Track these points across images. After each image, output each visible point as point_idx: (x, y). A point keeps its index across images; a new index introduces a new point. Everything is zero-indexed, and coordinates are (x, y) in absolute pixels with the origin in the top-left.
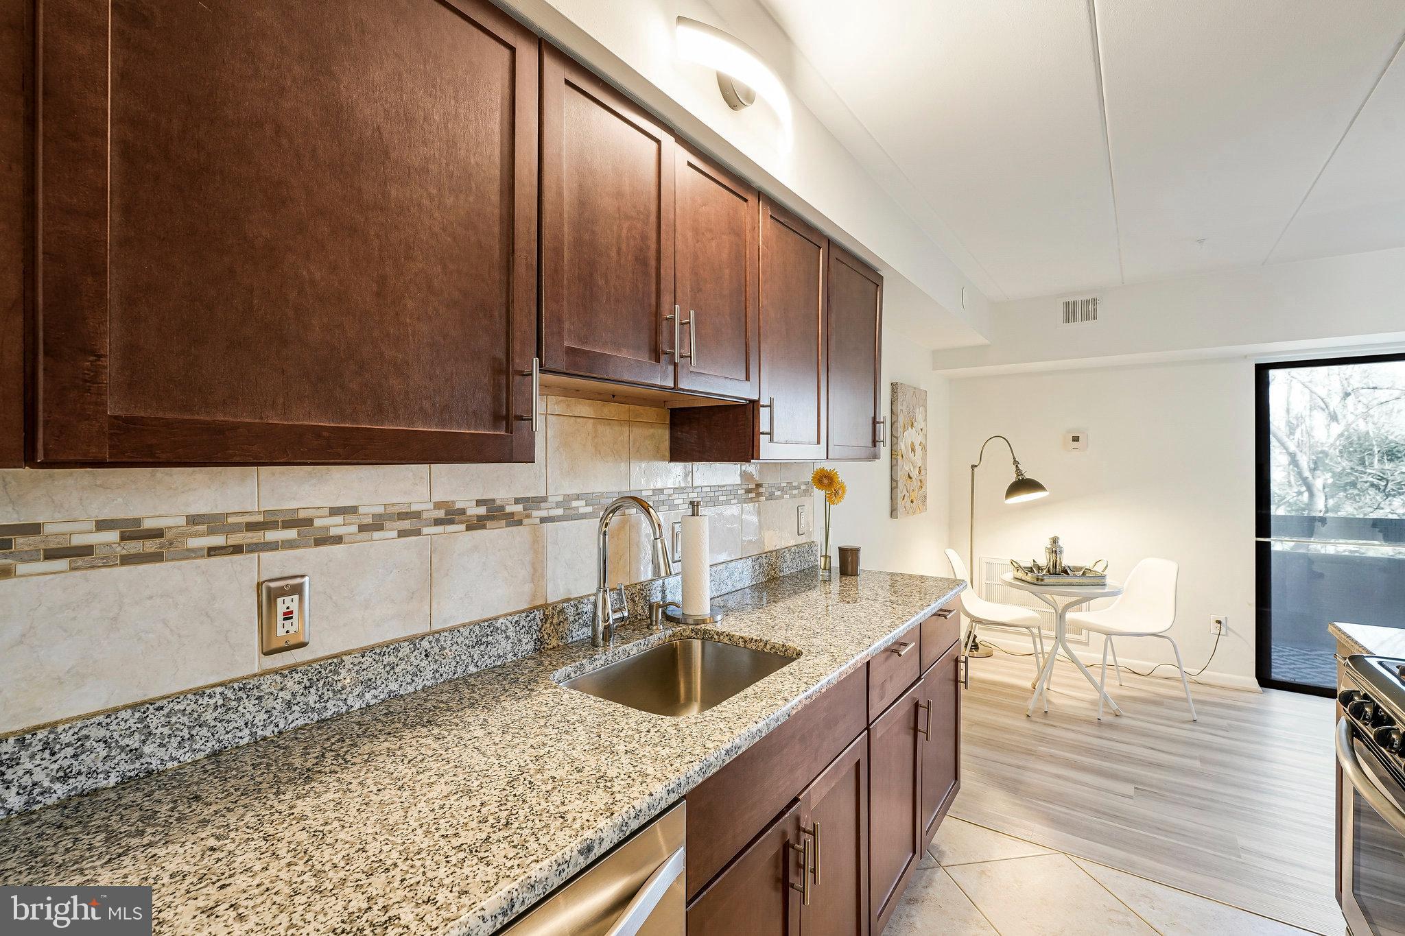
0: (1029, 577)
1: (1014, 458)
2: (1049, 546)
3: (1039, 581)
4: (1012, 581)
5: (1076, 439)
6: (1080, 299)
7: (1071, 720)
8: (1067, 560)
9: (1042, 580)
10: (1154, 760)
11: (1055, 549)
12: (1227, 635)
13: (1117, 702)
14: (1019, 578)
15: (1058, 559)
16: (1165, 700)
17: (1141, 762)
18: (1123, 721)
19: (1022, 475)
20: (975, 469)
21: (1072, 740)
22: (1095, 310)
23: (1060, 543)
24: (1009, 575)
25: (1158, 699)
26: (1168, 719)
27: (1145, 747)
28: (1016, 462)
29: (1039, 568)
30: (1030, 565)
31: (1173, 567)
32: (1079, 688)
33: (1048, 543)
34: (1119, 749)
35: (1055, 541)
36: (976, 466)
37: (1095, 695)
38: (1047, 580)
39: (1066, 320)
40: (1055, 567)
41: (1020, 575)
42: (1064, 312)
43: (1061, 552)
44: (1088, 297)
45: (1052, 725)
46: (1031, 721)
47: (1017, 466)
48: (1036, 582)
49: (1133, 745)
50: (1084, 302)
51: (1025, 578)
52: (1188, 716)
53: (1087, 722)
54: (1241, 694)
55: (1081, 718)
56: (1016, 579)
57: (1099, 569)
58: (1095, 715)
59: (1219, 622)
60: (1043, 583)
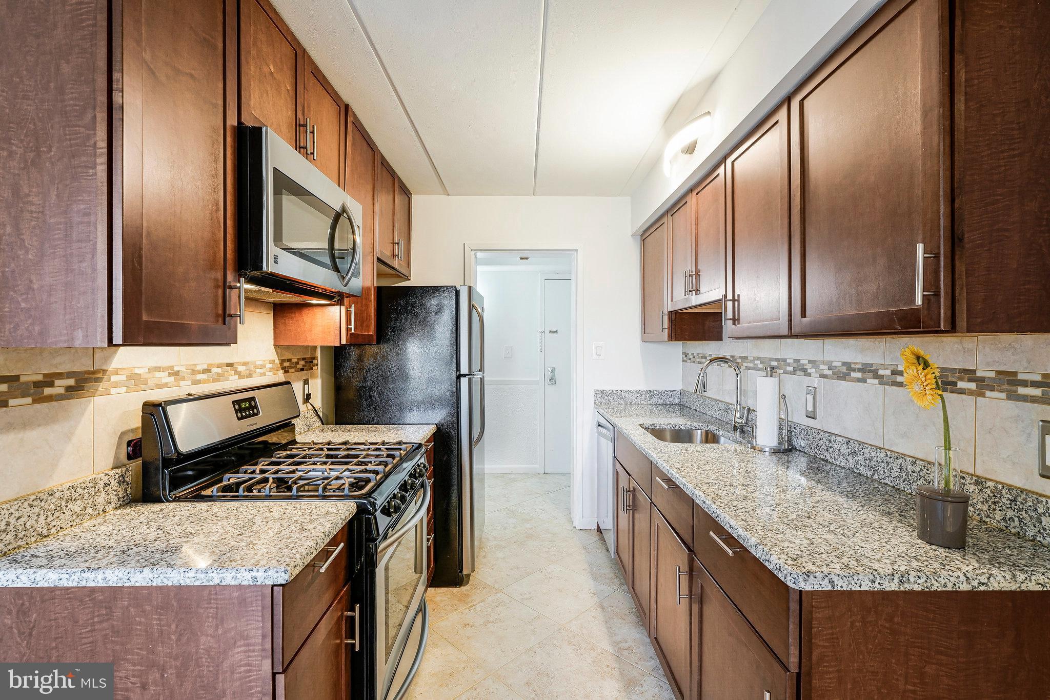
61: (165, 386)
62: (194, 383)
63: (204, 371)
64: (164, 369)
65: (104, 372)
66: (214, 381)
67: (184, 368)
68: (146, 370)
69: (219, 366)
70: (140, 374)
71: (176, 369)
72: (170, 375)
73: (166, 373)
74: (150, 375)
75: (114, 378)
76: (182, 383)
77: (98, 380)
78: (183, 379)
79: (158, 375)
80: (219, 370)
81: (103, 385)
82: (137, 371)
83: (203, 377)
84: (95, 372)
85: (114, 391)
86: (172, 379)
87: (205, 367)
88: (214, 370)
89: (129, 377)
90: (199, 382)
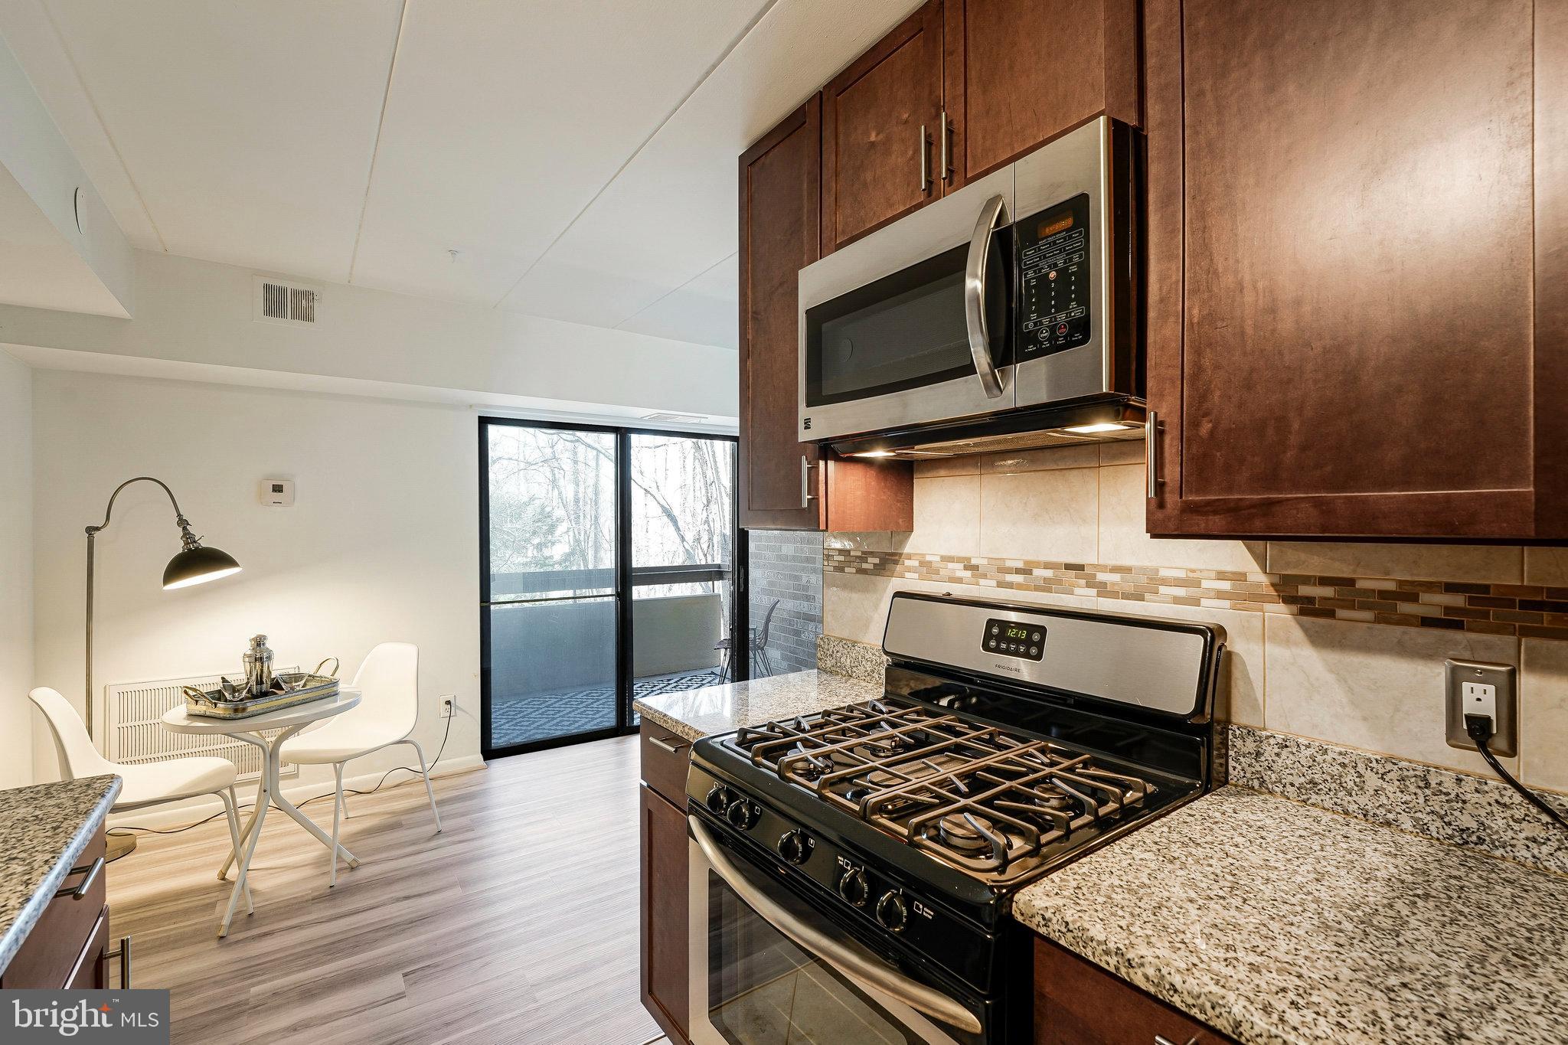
0: (221, 709)
1: (179, 515)
2: (249, 652)
3: (238, 712)
4: (185, 723)
5: (278, 489)
6: (289, 286)
7: (293, 908)
8: (278, 668)
9: (244, 710)
10: (414, 915)
11: (259, 652)
12: (455, 715)
13: (349, 845)
14: (202, 713)
15: (265, 670)
16: (402, 818)
17: (398, 928)
18: (363, 873)
19: (195, 542)
20: (97, 535)
21: (301, 944)
22: (312, 308)
23: (269, 644)
24: (178, 714)
25: (394, 819)
26: (414, 843)
27: (398, 900)
28: (183, 523)
29: (234, 690)
30: (219, 686)
31: (411, 650)
32: (292, 847)
33: (247, 648)
34: (364, 923)
35: (259, 642)
36: (97, 529)
37: (317, 850)
38: (252, 707)
39: (268, 312)
40: (260, 682)
41: (202, 708)
42: (266, 300)
43: (269, 658)
44: (301, 287)
45: (265, 935)
46: (230, 945)
47: (185, 529)
48: (233, 715)
49: (384, 904)
50: (295, 293)
51: (211, 711)
52: (431, 829)
53: (318, 899)
54: (471, 777)
55: (306, 898)
56: (192, 716)
57: (326, 672)
58: (324, 882)
59: (448, 703)
60: (245, 714)
61: (960, 580)
62: (1000, 585)
63: (1018, 571)
64: (959, 560)
65: (901, 554)
66: (1037, 588)
67: (985, 562)
68: (938, 559)
69: (1047, 566)
70: (931, 562)
71: (974, 562)
72: (966, 568)
73: (961, 566)
74: (942, 565)
75: (907, 563)
76: (982, 582)
77: (896, 562)
78: (985, 576)
79: (951, 565)
80: (1049, 573)
81: (899, 568)
82: (928, 558)
83: (1019, 579)
84: (893, 554)
85: (907, 575)
86: (968, 574)
87: (1020, 565)
88: (1037, 572)
89: (922, 564)
90: (1010, 585)
